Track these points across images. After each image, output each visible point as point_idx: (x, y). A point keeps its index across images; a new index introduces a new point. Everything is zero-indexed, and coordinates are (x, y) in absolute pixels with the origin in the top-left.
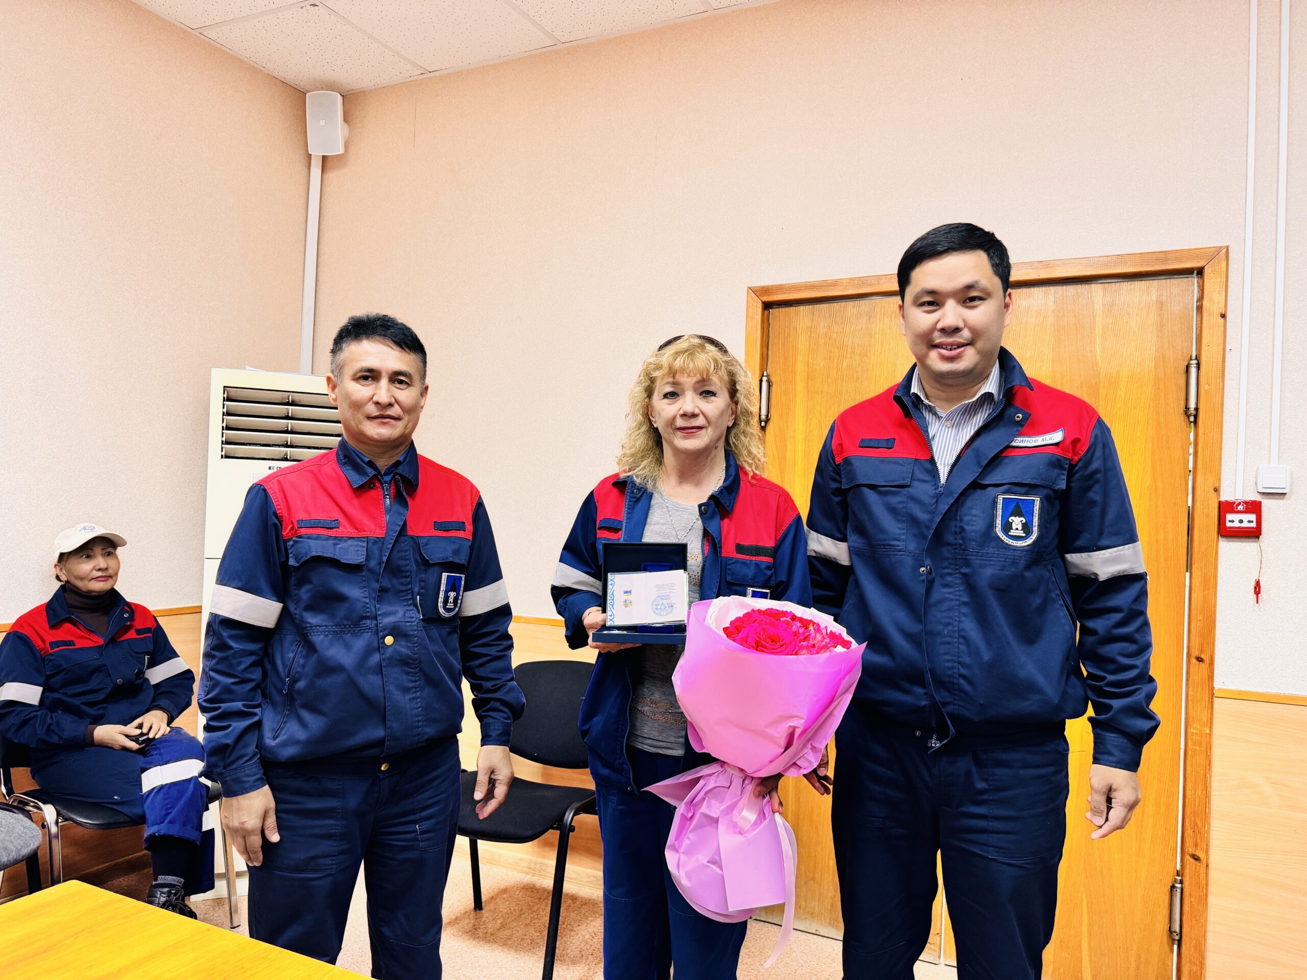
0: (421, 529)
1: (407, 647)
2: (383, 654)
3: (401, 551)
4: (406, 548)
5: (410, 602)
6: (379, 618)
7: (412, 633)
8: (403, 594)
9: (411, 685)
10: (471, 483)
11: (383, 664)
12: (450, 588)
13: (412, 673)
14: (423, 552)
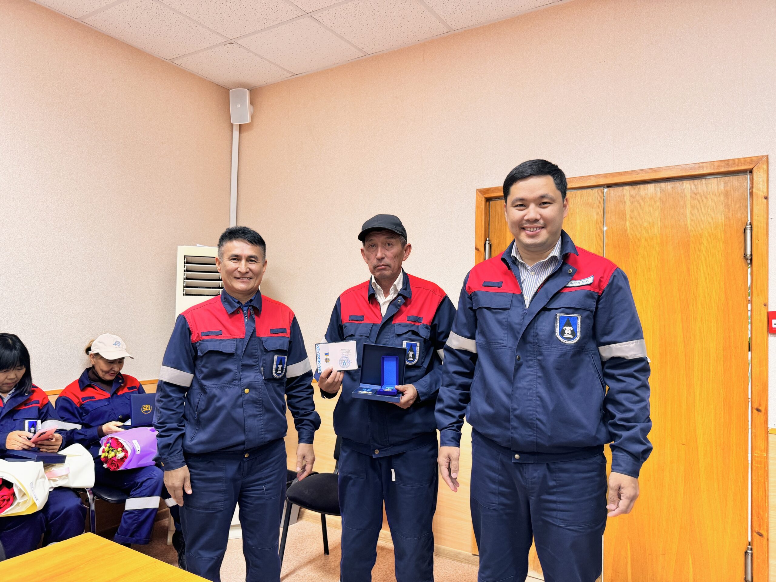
0: (264, 333)
1: (256, 394)
2: (244, 398)
3: (253, 345)
4: (256, 344)
5: (258, 371)
6: (242, 380)
7: (258, 387)
8: (254, 367)
9: (258, 413)
10: (289, 308)
11: (244, 403)
12: (278, 363)
13: (258, 407)
14: (264, 345)
